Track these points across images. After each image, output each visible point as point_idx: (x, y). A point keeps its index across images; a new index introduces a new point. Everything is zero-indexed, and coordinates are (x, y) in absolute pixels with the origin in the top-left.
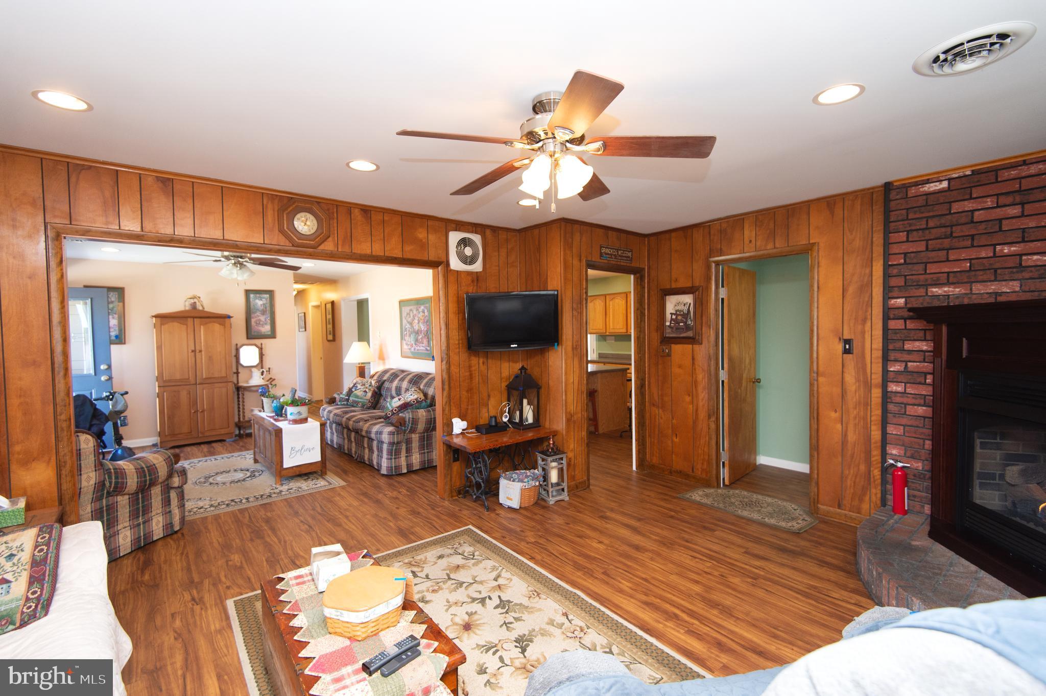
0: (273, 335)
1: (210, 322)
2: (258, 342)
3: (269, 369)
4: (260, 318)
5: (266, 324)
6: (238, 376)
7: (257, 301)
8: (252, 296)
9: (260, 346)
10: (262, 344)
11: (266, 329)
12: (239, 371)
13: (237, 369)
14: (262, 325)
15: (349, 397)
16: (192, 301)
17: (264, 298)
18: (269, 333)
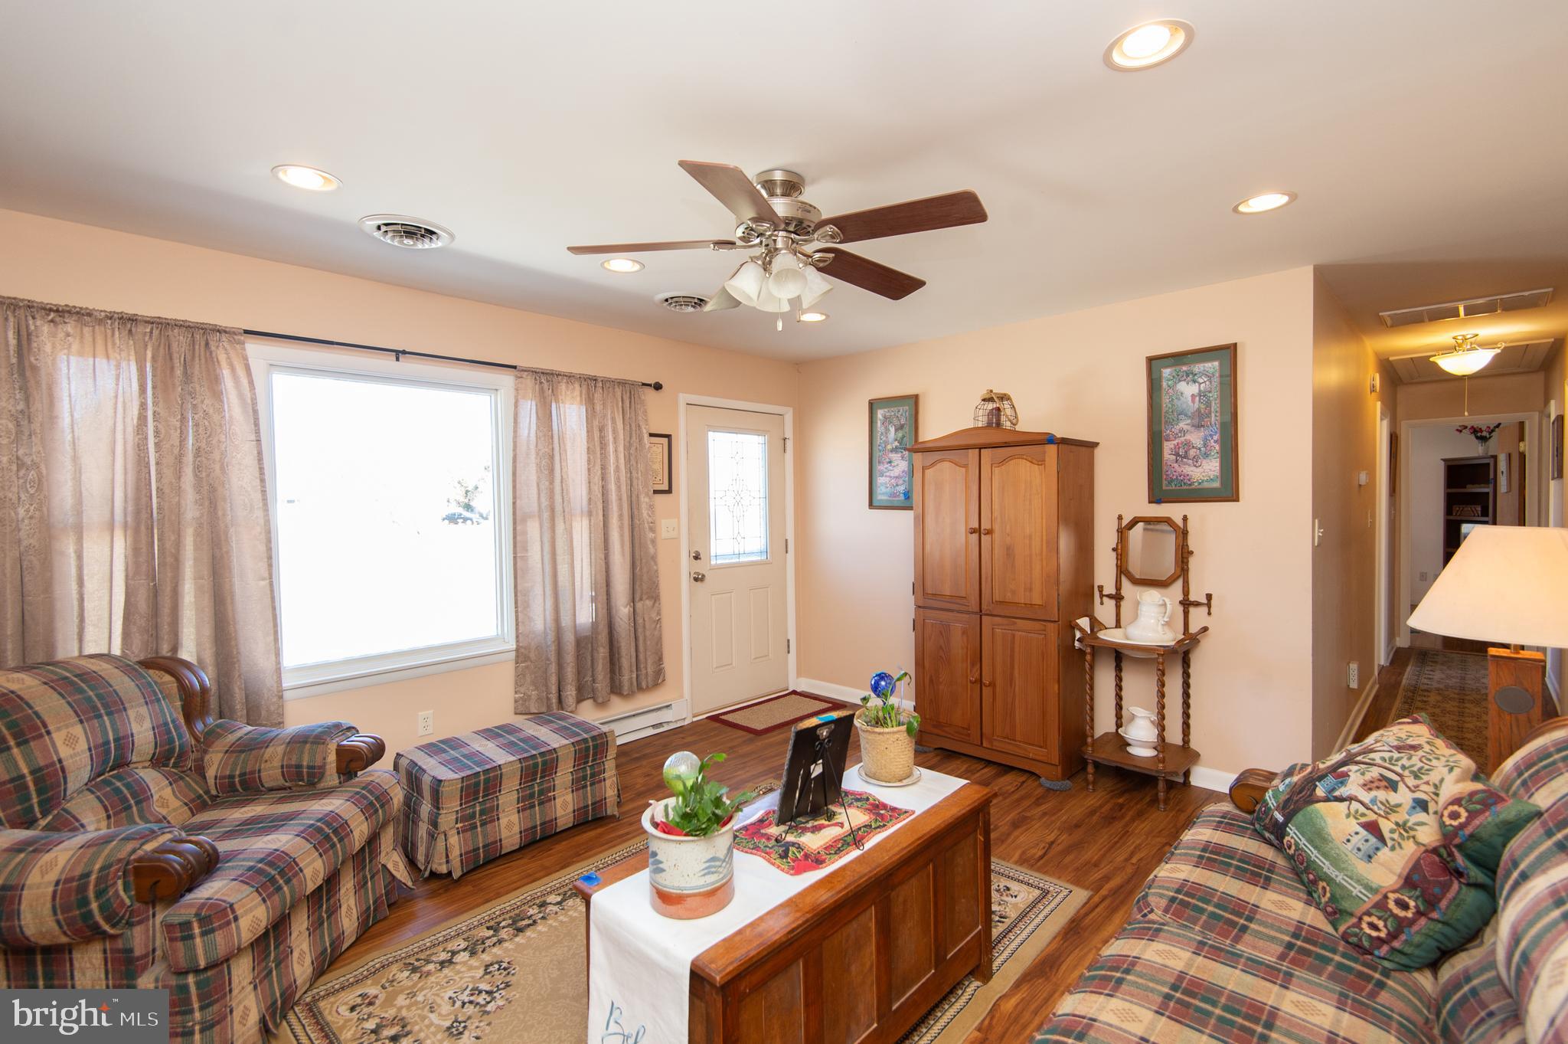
0: (1228, 490)
1: (1012, 457)
2: (1174, 511)
3: (1209, 597)
4: (1188, 437)
5: (1206, 455)
6: (1118, 607)
7: (1182, 386)
8: (1167, 372)
9: (1180, 523)
10: (1185, 519)
11: (1208, 470)
12: (1123, 592)
13: (1118, 587)
14: (1195, 459)
15: (1289, 818)
16: (991, 406)
17: (1205, 374)
18: (1217, 484)
